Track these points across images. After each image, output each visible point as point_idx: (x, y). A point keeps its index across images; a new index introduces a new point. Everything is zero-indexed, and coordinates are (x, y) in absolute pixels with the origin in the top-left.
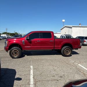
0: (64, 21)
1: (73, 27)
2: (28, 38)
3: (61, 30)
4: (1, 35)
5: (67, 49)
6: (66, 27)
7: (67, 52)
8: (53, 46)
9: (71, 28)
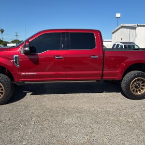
0: (118, 15)
1: (138, 26)
2: (27, 49)
3: (113, 33)
4: (8, 45)
5: (138, 80)
6: (122, 27)
7: (136, 87)
8: (101, 72)
9: (134, 28)
